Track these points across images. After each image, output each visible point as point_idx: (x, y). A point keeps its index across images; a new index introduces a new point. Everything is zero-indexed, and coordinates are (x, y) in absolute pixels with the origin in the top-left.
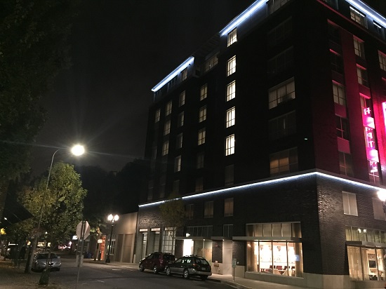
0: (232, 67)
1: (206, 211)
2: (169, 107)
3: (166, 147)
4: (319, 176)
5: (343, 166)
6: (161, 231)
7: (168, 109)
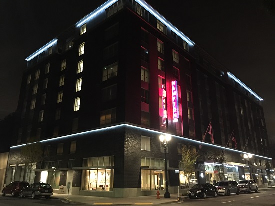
0: (82, 50)
1: (58, 150)
2: (38, 74)
3: (34, 103)
4: (127, 126)
5: (144, 120)
6: (26, 166)
7: (37, 75)
